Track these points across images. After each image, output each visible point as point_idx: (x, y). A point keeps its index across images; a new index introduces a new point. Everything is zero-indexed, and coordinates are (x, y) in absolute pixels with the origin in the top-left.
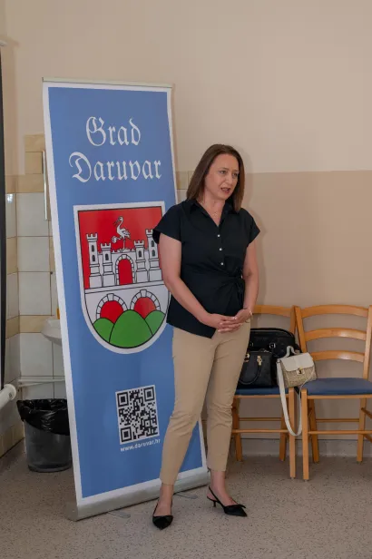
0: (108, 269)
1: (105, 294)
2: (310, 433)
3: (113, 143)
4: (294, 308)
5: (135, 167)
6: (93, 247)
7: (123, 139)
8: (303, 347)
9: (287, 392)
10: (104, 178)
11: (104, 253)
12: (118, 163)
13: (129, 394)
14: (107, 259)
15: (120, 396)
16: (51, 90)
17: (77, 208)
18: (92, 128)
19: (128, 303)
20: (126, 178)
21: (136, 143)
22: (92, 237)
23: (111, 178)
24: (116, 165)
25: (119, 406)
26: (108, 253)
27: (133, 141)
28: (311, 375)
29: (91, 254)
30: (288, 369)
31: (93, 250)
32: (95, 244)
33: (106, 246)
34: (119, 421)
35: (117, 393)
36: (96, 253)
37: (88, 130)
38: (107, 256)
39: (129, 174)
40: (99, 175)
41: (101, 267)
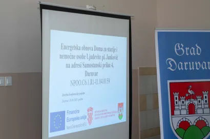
0: (183, 107)
1: (182, 118)
3: (187, 54)
5: (198, 64)
6: (176, 98)
7: (192, 53)
10: (182, 69)
11: (182, 101)
14: (183, 103)
16: (159, 33)
17: (169, 82)
18: (177, 48)
20: (193, 69)
21: (199, 54)
22: (176, 94)
23: (186, 69)
24: (189, 64)
26: (184, 100)
27: (197, 53)
29: (175, 101)
32: (177, 97)
33: (183, 98)
36: (177, 100)
37: (176, 49)
39: (195, 67)
40: (180, 67)
41: (180, 107)
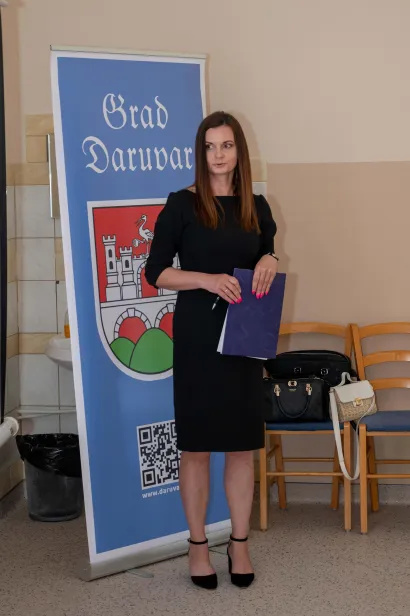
0: (128, 278)
1: (125, 308)
2: (370, 476)
3: (134, 126)
4: (351, 327)
5: (161, 155)
6: (110, 251)
7: (147, 121)
8: (361, 375)
9: (342, 427)
10: (124, 169)
11: (124, 259)
12: (141, 151)
13: (153, 429)
14: (127, 266)
15: (142, 432)
16: (61, 61)
17: (91, 205)
18: (109, 107)
19: (152, 320)
20: (150, 168)
21: (163, 126)
22: (109, 240)
23: (132, 168)
24: (138, 153)
25: (141, 443)
26: (129, 258)
27: (159, 124)
28: (372, 407)
29: (108, 260)
30: (343, 399)
31: (110, 256)
32: (113, 249)
33: (126, 251)
34: (141, 462)
35: (138, 428)
36: (113, 259)
37: (105, 110)
38: (127, 262)
39: (154, 163)
40: (118, 164)
41: (120, 276)
